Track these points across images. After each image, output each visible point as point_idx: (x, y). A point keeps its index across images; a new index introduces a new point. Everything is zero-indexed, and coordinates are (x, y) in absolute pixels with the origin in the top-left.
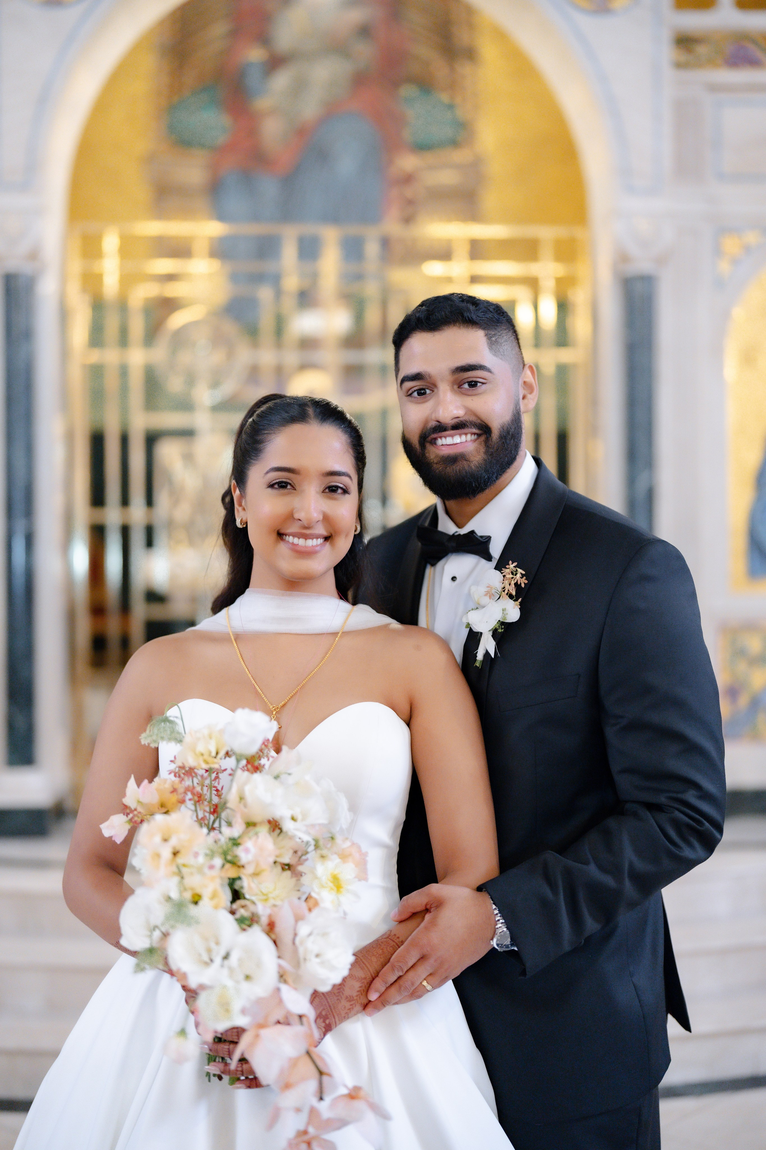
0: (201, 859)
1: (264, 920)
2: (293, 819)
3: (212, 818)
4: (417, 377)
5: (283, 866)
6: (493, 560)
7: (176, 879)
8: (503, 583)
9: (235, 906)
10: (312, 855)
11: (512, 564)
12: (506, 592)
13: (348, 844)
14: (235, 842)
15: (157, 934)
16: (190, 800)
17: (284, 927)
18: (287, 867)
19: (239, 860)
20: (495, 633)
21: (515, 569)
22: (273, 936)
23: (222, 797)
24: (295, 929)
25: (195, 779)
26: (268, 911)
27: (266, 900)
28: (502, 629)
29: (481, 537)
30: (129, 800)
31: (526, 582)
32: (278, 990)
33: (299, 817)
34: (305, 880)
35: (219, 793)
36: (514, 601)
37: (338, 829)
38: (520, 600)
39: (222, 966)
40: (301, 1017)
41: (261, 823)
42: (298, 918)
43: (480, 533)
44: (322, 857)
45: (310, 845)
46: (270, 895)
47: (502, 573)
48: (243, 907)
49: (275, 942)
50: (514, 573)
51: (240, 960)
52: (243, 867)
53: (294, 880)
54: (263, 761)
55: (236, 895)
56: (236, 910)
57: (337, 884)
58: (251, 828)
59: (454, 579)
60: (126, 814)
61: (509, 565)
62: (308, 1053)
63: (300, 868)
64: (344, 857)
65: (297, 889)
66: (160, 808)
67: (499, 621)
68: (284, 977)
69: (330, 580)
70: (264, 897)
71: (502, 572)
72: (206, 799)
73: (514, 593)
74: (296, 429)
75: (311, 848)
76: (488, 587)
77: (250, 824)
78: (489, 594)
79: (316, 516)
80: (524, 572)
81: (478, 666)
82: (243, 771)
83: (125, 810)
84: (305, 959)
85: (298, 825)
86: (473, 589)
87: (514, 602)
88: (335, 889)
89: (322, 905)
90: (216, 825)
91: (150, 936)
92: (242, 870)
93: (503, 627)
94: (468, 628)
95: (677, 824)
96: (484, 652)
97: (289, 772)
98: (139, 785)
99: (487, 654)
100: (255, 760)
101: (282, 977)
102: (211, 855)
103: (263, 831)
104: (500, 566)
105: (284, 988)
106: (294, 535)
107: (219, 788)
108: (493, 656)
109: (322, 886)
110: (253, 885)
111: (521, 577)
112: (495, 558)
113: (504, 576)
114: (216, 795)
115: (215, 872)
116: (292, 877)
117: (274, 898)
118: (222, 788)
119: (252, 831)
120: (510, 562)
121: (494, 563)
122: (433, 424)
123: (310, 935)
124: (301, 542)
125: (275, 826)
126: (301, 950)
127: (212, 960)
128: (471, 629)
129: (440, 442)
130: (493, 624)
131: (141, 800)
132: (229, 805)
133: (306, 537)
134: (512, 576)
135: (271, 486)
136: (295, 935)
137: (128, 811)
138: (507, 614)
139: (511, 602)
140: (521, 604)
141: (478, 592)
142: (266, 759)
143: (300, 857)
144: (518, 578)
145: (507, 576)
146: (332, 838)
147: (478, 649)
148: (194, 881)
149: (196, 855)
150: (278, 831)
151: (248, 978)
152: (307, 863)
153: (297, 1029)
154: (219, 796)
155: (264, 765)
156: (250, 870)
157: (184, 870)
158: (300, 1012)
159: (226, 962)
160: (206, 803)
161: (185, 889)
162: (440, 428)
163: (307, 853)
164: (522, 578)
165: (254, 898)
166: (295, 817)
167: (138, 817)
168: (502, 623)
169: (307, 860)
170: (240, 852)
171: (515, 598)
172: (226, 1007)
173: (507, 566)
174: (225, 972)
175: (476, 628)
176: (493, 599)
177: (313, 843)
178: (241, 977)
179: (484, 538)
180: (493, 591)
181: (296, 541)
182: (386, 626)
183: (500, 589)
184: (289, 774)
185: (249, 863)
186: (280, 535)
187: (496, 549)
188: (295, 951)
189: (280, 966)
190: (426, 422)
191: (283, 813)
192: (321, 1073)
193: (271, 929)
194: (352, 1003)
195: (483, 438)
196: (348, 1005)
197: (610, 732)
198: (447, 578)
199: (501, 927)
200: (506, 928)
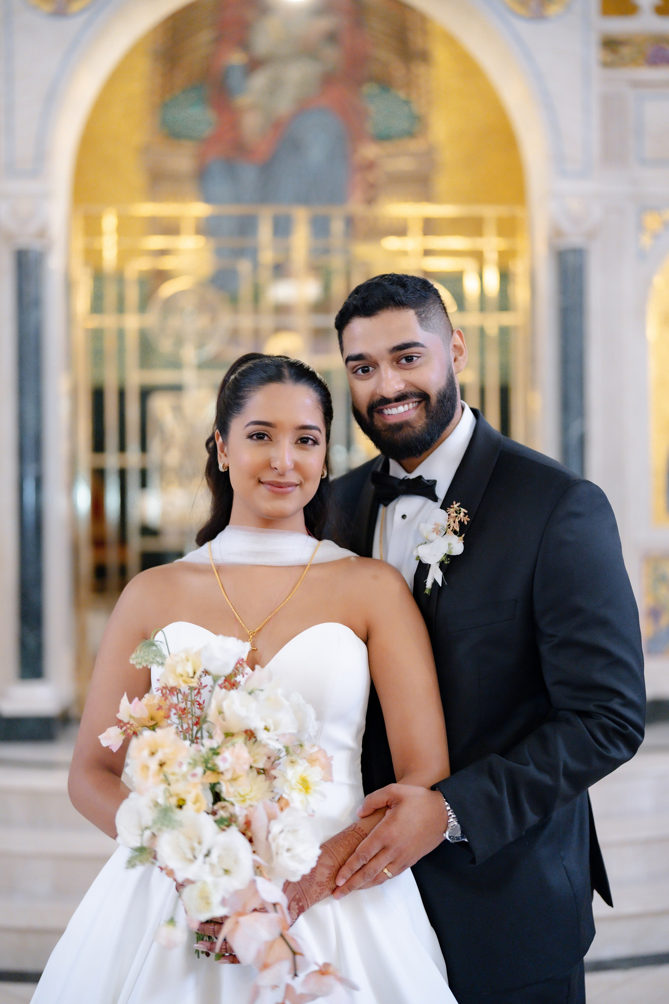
0: (185, 768)
1: (241, 820)
2: (266, 729)
3: (195, 728)
4: (361, 357)
5: (258, 771)
6: (438, 500)
7: (163, 786)
8: (448, 521)
9: (216, 807)
10: (284, 760)
11: (456, 504)
12: (451, 528)
13: (315, 750)
14: (215, 752)
15: (147, 834)
16: (175, 714)
17: (259, 826)
18: (262, 771)
19: (218, 768)
20: (442, 565)
21: (458, 509)
22: (249, 834)
23: (204, 710)
24: (268, 827)
25: (180, 695)
26: (245, 812)
27: (244, 801)
28: (448, 561)
29: (428, 481)
30: (123, 715)
31: (469, 519)
32: (254, 882)
33: (272, 728)
34: (276, 783)
35: (201, 707)
36: (458, 536)
37: (306, 737)
38: (463, 535)
39: (204, 863)
40: (275, 905)
41: (238, 734)
42: (271, 817)
43: (426, 477)
44: (292, 762)
45: (282, 752)
46: (247, 797)
47: (447, 512)
48: (223, 808)
49: (250, 841)
50: (458, 512)
51: (220, 857)
52: (222, 773)
53: (268, 783)
54: (239, 678)
55: (217, 797)
56: (217, 810)
57: (305, 785)
58: (229, 738)
59: (404, 517)
60: (120, 727)
61: (453, 505)
62: (282, 936)
63: (273, 772)
64: (312, 761)
65: (271, 790)
66: (150, 721)
67: (446, 554)
68: (260, 869)
69: (300, 519)
70: (242, 799)
71: (447, 511)
72: (190, 712)
73: (458, 529)
75: (283, 754)
76: (435, 524)
77: (229, 735)
78: (436, 531)
79: (290, 464)
80: (466, 511)
81: (427, 593)
82: (221, 688)
83: (120, 723)
84: (277, 853)
85: (271, 734)
86: (422, 526)
87: (458, 537)
88: (304, 790)
89: (292, 805)
90: (199, 735)
91: (142, 835)
92: (221, 776)
93: (449, 559)
94: (418, 560)
96: (433, 581)
97: (261, 688)
98: (131, 701)
99: (435, 583)
100: (232, 678)
101: (258, 869)
102: (194, 764)
103: (240, 741)
104: (445, 506)
105: (259, 880)
107: (201, 702)
108: (441, 585)
109: (293, 788)
110: (231, 790)
111: (464, 515)
112: (440, 499)
113: (449, 515)
114: (198, 709)
115: (198, 779)
116: (266, 780)
117: (250, 799)
118: (204, 702)
119: (230, 741)
120: (454, 502)
121: (440, 503)
122: (378, 397)
123: (282, 832)
125: (250, 735)
126: (274, 846)
127: (195, 858)
128: (420, 561)
130: (440, 557)
131: (133, 715)
132: (209, 719)
134: (456, 515)
135: (251, 437)
136: (269, 832)
137: (122, 724)
138: (452, 548)
139: (456, 537)
140: (464, 539)
141: (427, 529)
142: (241, 676)
143: (273, 763)
144: (461, 516)
145: (452, 515)
146: (301, 745)
147: (427, 579)
148: (179, 787)
149: (181, 764)
150: (253, 740)
151: (226, 872)
152: (279, 768)
153: (272, 915)
154: (201, 709)
155: (240, 682)
156: (228, 776)
157: (171, 778)
158: (275, 900)
159: (208, 859)
160: (190, 716)
161: (171, 795)
163: (279, 758)
164: (465, 516)
165: (232, 800)
166: (268, 728)
167: (131, 730)
168: (448, 556)
169: (279, 764)
170: (220, 759)
171: (459, 534)
172: (206, 900)
173: (452, 506)
174: (207, 867)
175: (426, 561)
176: (439, 535)
177: (284, 750)
178: (221, 872)
179: (430, 482)
180: (440, 528)
182: (347, 559)
183: (446, 527)
184: (262, 690)
185: (227, 770)
187: (441, 491)
188: (269, 847)
189: (255, 861)
190: (372, 395)
191: (257, 724)
192: (294, 953)
193: (247, 827)
194: (322, 888)
195: (423, 404)
196: (318, 889)
197: (544, 649)
198: (398, 517)
199: (453, 821)
200: (457, 822)
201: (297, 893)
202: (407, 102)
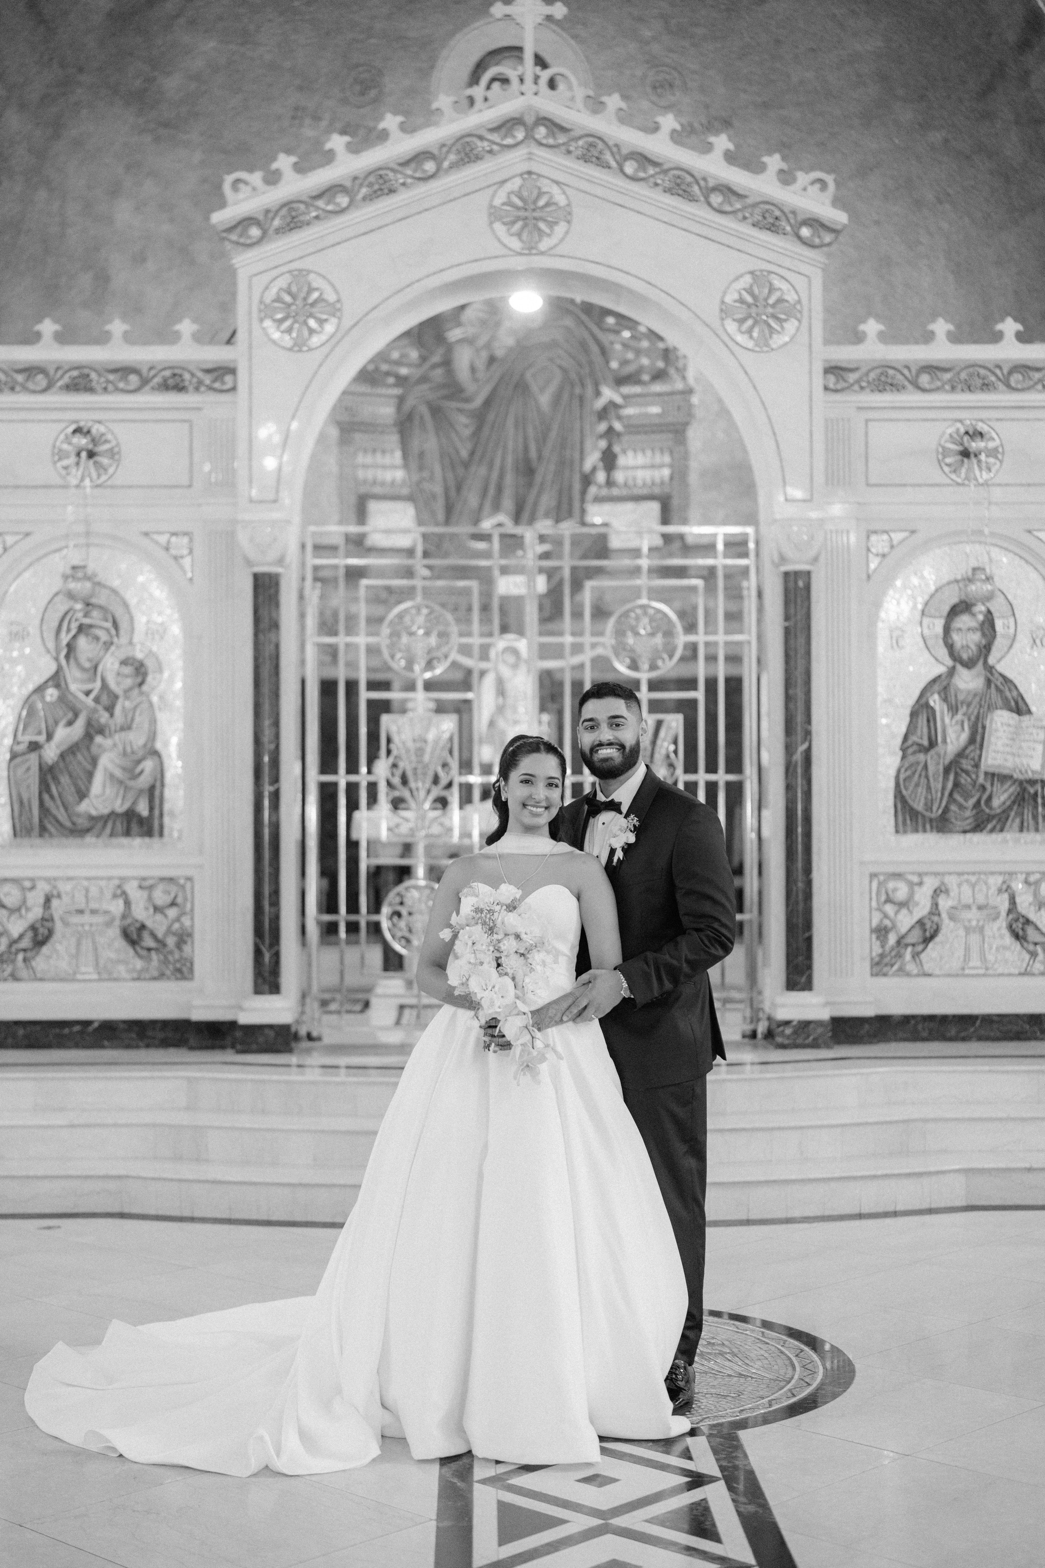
0: (484, 947)
2: (526, 934)
3: (490, 930)
4: (591, 720)
7: (473, 955)
11: (632, 815)
14: (499, 941)
16: (480, 923)
18: (522, 955)
19: (501, 950)
20: (623, 849)
21: (633, 818)
23: (495, 922)
28: (626, 847)
29: (617, 802)
32: (515, 1002)
33: (529, 934)
34: (530, 961)
39: (491, 991)
41: (511, 934)
42: (526, 975)
43: (616, 800)
44: (538, 952)
45: (533, 946)
46: (514, 966)
50: (633, 820)
51: (499, 990)
55: (499, 965)
61: (630, 816)
63: (528, 955)
65: (526, 964)
69: (547, 829)
70: (511, 966)
71: (627, 819)
72: (487, 923)
74: (535, 756)
76: (620, 826)
77: (507, 934)
78: (621, 830)
79: (542, 797)
82: (505, 911)
85: (528, 937)
90: (491, 934)
92: (502, 953)
94: (610, 846)
95: (707, 936)
96: (617, 858)
101: (517, 997)
102: (488, 946)
103: (512, 938)
104: (626, 817)
105: (518, 1001)
106: (532, 806)
107: (494, 918)
109: (538, 964)
111: (636, 821)
114: (492, 921)
115: (490, 954)
116: (524, 959)
117: (516, 967)
119: (508, 937)
121: (623, 815)
122: (597, 742)
123: (531, 984)
124: (534, 809)
125: (518, 937)
126: (527, 989)
129: (600, 752)
133: (537, 807)
135: (522, 782)
136: (524, 982)
141: (615, 830)
143: (528, 951)
144: (634, 822)
145: (630, 821)
148: (481, 956)
149: (482, 946)
150: (518, 939)
151: (502, 996)
156: (505, 953)
157: (477, 951)
158: (524, 1011)
159: (493, 989)
161: (477, 959)
162: (601, 745)
163: (532, 949)
168: (626, 844)
170: (501, 945)
172: (494, 1012)
174: (492, 994)
176: (622, 832)
178: (499, 997)
179: (619, 803)
180: (622, 828)
181: (532, 809)
182: (572, 852)
185: (505, 951)
186: (524, 805)
187: (625, 808)
188: (525, 989)
190: (594, 741)
191: (521, 930)
193: (513, 979)
195: (621, 751)
197: (678, 896)
198: (600, 824)
199: (625, 985)
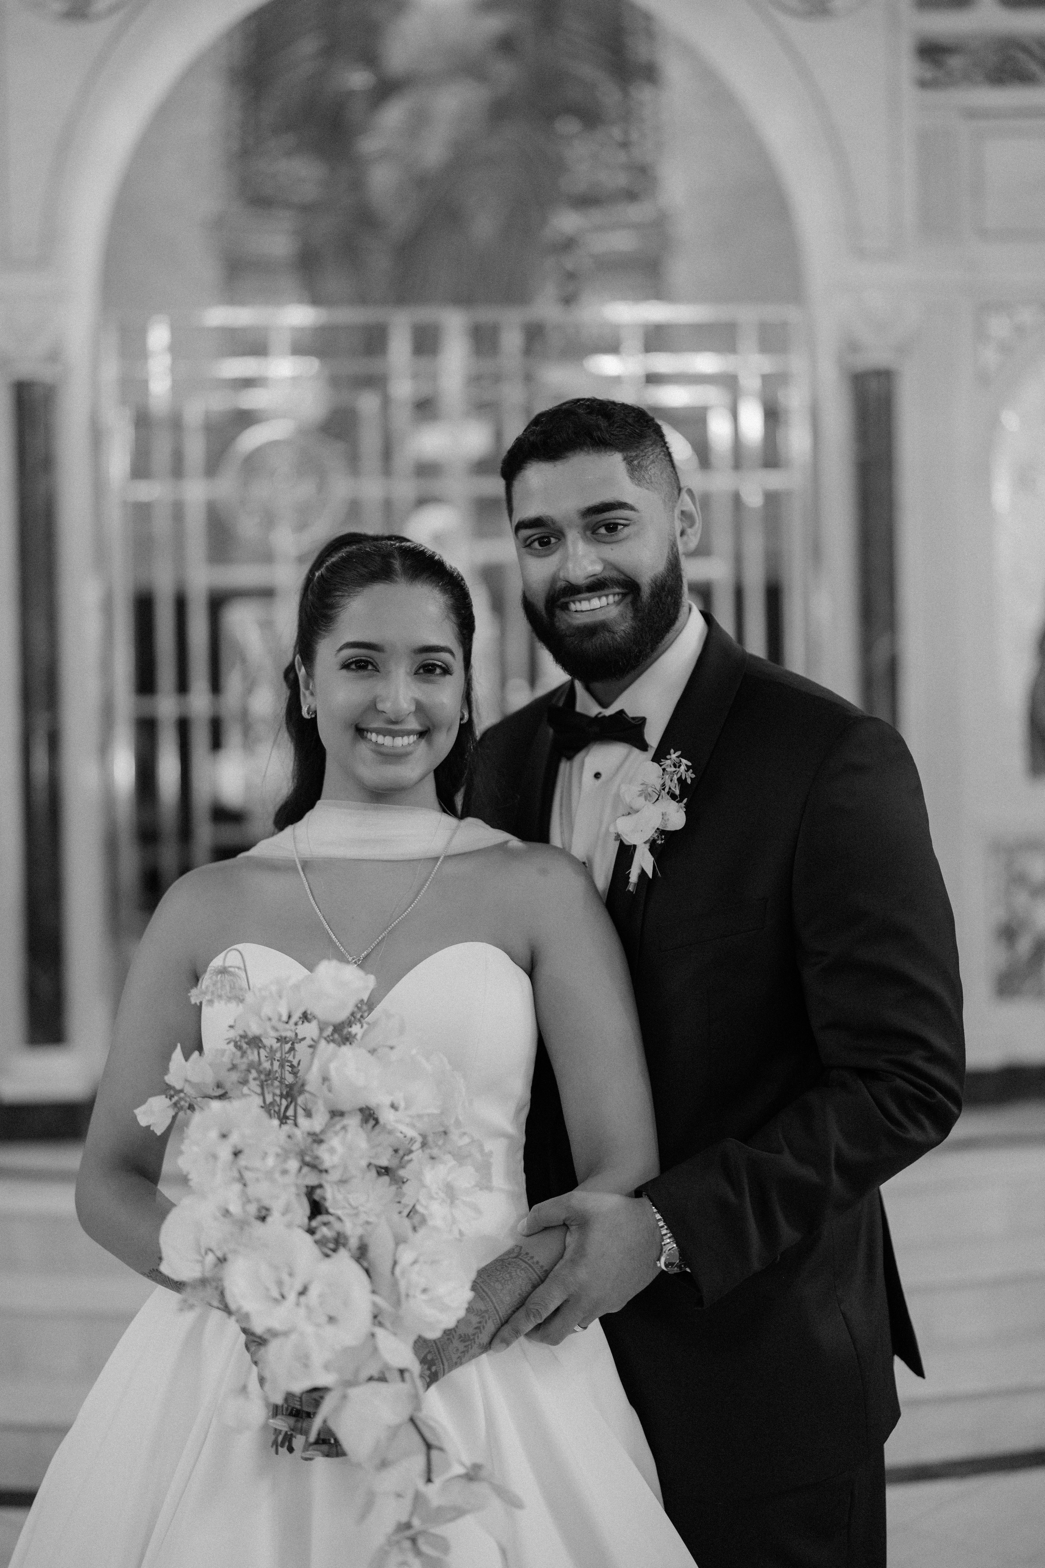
0: (271, 1161)
1: (354, 1243)
2: (393, 1106)
3: (284, 1103)
4: (538, 522)
5: (379, 1169)
6: (649, 749)
7: (237, 1187)
8: (662, 778)
9: (314, 1223)
10: (417, 1155)
11: (674, 753)
12: (667, 790)
13: (466, 1140)
14: (316, 1139)
15: (210, 1259)
16: (255, 1079)
17: (380, 1253)
18: (385, 1171)
19: (322, 1162)
20: (653, 847)
21: (677, 760)
22: (365, 1264)
23: (299, 1075)
24: (394, 1255)
25: (262, 1051)
26: (359, 1231)
27: (356, 1215)
28: (662, 840)
29: (633, 718)
30: (173, 1078)
31: (693, 776)
32: (373, 1335)
33: (402, 1105)
34: (407, 1188)
35: (295, 1070)
36: (677, 802)
37: (452, 1121)
38: (685, 801)
39: (298, 1304)
40: (402, 1372)
41: (350, 1112)
42: (399, 1240)
43: (631, 713)
44: (432, 1158)
45: (415, 1142)
46: (361, 1209)
47: (661, 766)
48: (325, 1224)
49: (367, 1271)
50: (678, 765)
51: (321, 1296)
52: (326, 1171)
53: (394, 1188)
54: (356, 1029)
55: (317, 1209)
56: (316, 1228)
57: (451, 1193)
58: (337, 1119)
59: (597, 775)
60: (169, 1097)
61: (670, 755)
62: (412, 1420)
63: (402, 1173)
64: (461, 1157)
65: (397, 1200)
66: (215, 1089)
67: (658, 829)
68: (379, 1318)
69: (429, 787)
70: (355, 1212)
71: (661, 764)
72: (277, 1078)
73: (677, 792)
75: (416, 1146)
76: (642, 784)
77: (336, 1114)
78: (646, 794)
79: (406, 706)
80: (689, 764)
81: (632, 890)
82: (328, 1042)
84: (407, 1295)
85: (400, 1114)
86: (624, 788)
87: (677, 804)
88: (449, 1201)
89: (431, 1223)
90: (290, 1112)
91: (202, 1262)
92: (324, 1175)
93: (663, 837)
94: (618, 840)
96: (639, 871)
97: (390, 1043)
98: (187, 1058)
99: (643, 873)
100: (344, 1028)
101: (377, 1318)
102: (283, 1156)
103: (353, 1122)
104: (659, 757)
105: (380, 1332)
106: (378, 732)
107: (295, 1063)
108: (650, 876)
109: (431, 1198)
110: (339, 1197)
111: (686, 769)
112: (651, 747)
113: (664, 770)
114: (290, 1073)
115: (290, 1179)
116: (390, 1184)
117: (365, 1212)
118: (299, 1064)
119: (340, 1123)
120: (672, 751)
121: (651, 753)
122: (562, 584)
123: (415, 1262)
124: (387, 741)
125: (368, 1116)
126: (403, 1284)
127: (283, 1297)
128: (622, 843)
129: (572, 607)
131: (189, 1078)
132: (307, 1088)
133: (394, 734)
134: (674, 769)
135: (347, 666)
136: (395, 1263)
137: (172, 1092)
138: (668, 819)
139: (674, 804)
140: (687, 806)
141: (630, 793)
142: (359, 1025)
143: (402, 1158)
144: (681, 771)
145: (668, 769)
146: (445, 1133)
147: (630, 869)
148: (261, 1190)
149: (265, 1155)
150: (372, 1122)
151: (331, 1319)
152: (410, 1167)
153: (395, 1388)
154: (295, 1073)
155: (356, 1035)
156: (334, 1176)
157: (248, 1175)
158: (402, 1365)
159: (303, 1299)
160: (276, 1083)
161: (249, 1201)
163: (411, 1152)
164: (687, 771)
165: (339, 1212)
166: (396, 1105)
167: (186, 1101)
168: (662, 832)
169: (411, 1161)
170: (321, 1150)
171: (679, 799)
172: (304, 1360)
173: (668, 757)
174: (302, 1312)
175: (629, 840)
176: (649, 801)
177: (419, 1139)
178: (323, 1319)
179: (637, 720)
180: (650, 790)
181: (381, 739)
182: (502, 845)
183: (658, 787)
184: (392, 1048)
185: (334, 1167)
186: (360, 731)
187: (653, 735)
188: (395, 1284)
189: (375, 1304)
190: (553, 581)
191: (378, 1097)
192: (429, 1446)
193: (362, 1254)
194: (467, 1344)
195: (629, 599)
196: (461, 1347)
197: (809, 974)
198: (588, 775)
199: (670, 1244)
200: (676, 1243)
201: (430, 1352)
202: (625, 145)
